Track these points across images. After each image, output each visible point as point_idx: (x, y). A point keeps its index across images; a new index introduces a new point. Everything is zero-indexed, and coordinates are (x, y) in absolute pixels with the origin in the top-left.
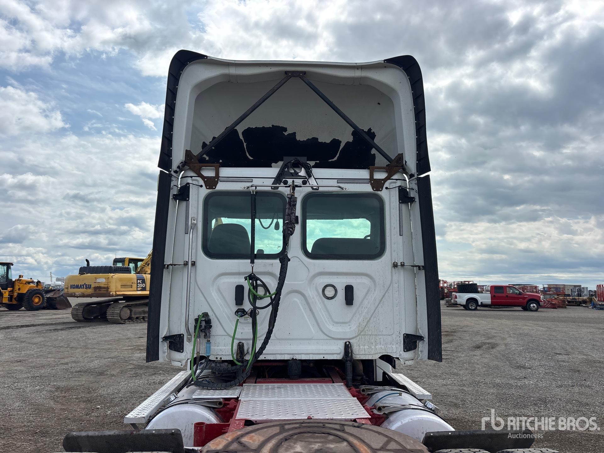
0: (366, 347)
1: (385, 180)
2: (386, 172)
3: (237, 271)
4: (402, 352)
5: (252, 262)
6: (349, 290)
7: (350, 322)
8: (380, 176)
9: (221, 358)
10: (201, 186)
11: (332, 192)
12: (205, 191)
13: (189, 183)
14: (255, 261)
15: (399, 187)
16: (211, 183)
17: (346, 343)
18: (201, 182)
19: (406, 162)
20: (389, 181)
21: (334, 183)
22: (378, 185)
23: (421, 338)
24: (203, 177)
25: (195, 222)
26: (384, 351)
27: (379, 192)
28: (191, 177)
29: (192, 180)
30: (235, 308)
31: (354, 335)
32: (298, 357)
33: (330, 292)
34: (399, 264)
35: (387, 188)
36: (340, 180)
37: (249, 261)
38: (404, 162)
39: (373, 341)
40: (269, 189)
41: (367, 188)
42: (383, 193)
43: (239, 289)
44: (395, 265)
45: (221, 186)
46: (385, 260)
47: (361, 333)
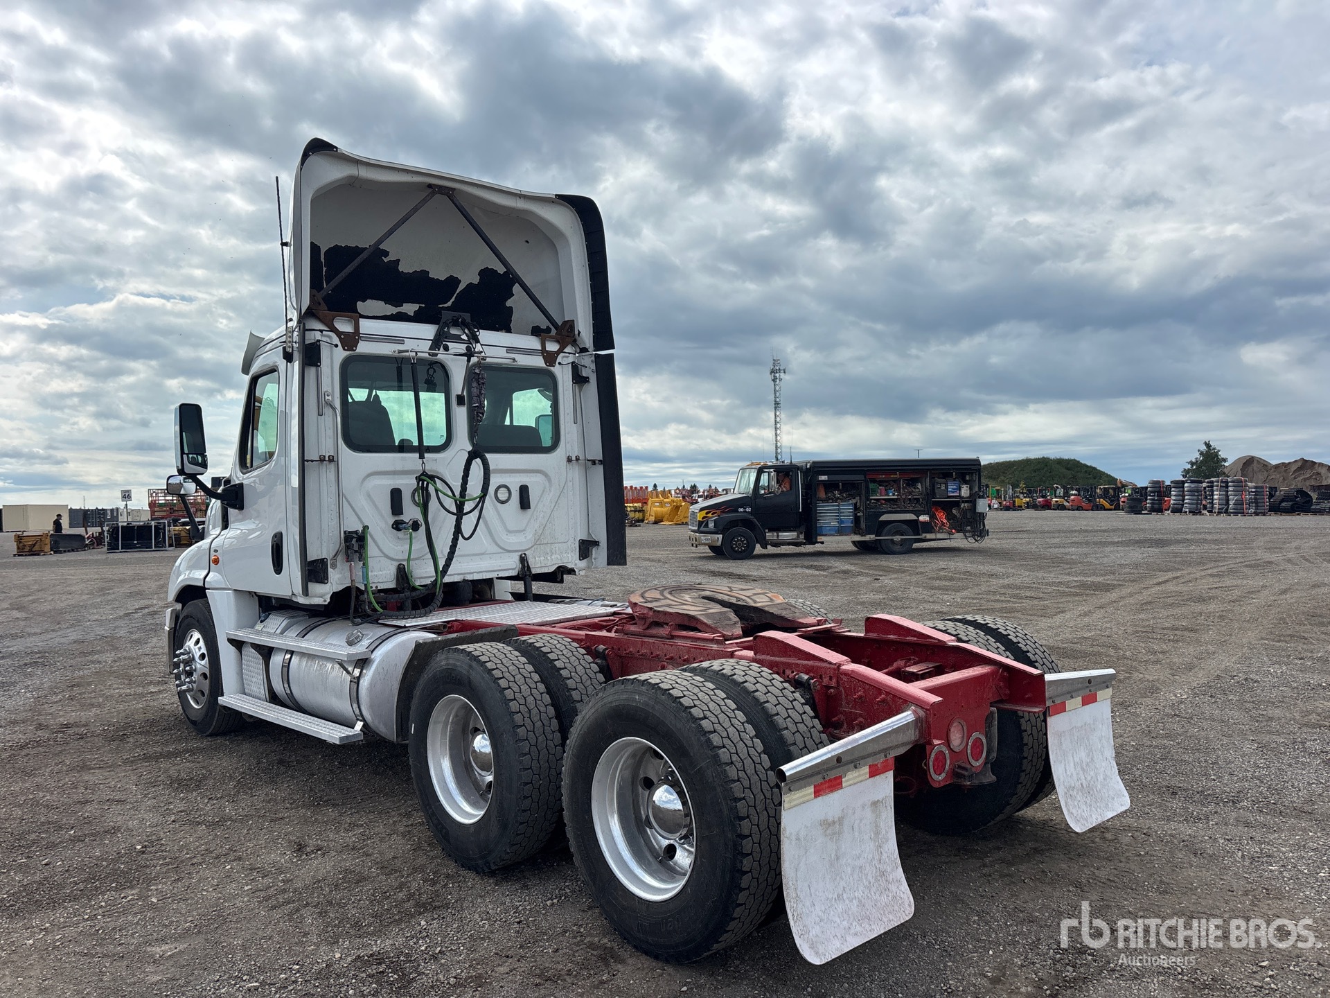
0: (542, 558)
1: (558, 352)
2: (558, 342)
3: (392, 469)
4: (578, 561)
5: (422, 457)
6: (524, 490)
7: (524, 530)
8: (552, 347)
9: (377, 587)
10: (336, 346)
11: (502, 364)
12: (341, 354)
13: (319, 341)
14: (426, 455)
15: (572, 363)
16: (349, 341)
17: (521, 556)
18: (336, 340)
19: (579, 332)
20: (562, 354)
21: (503, 352)
22: (550, 358)
23: (596, 543)
24: (338, 333)
25: (330, 398)
26: (560, 562)
27: (552, 368)
28: (321, 331)
29: (322, 336)
30: (391, 520)
31: (530, 546)
32: (469, 577)
33: (503, 495)
34: (574, 458)
35: (560, 363)
36: (510, 350)
37: (418, 455)
38: (576, 333)
39: (548, 550)
40: (427, 355)
41: (539, 362)
42: (556, 370)
43: (396, 495)
44: (569, 460)
45: (363, 348)
46: (561, 453)
47: (537, 542)
